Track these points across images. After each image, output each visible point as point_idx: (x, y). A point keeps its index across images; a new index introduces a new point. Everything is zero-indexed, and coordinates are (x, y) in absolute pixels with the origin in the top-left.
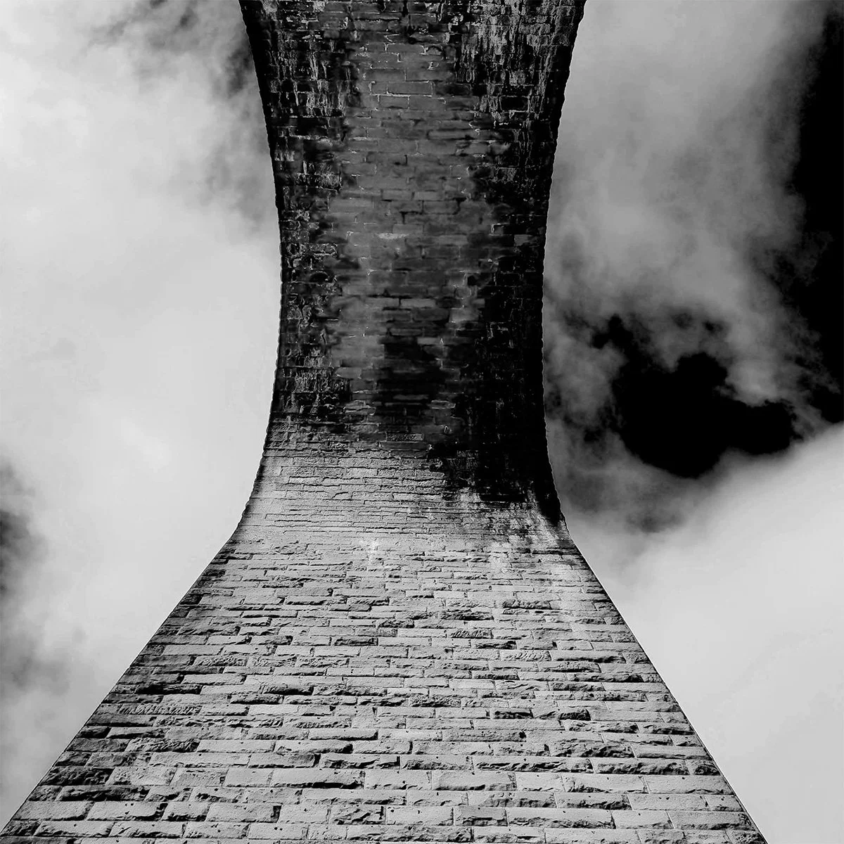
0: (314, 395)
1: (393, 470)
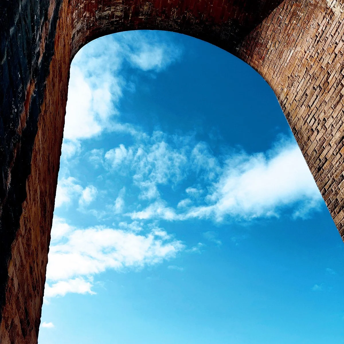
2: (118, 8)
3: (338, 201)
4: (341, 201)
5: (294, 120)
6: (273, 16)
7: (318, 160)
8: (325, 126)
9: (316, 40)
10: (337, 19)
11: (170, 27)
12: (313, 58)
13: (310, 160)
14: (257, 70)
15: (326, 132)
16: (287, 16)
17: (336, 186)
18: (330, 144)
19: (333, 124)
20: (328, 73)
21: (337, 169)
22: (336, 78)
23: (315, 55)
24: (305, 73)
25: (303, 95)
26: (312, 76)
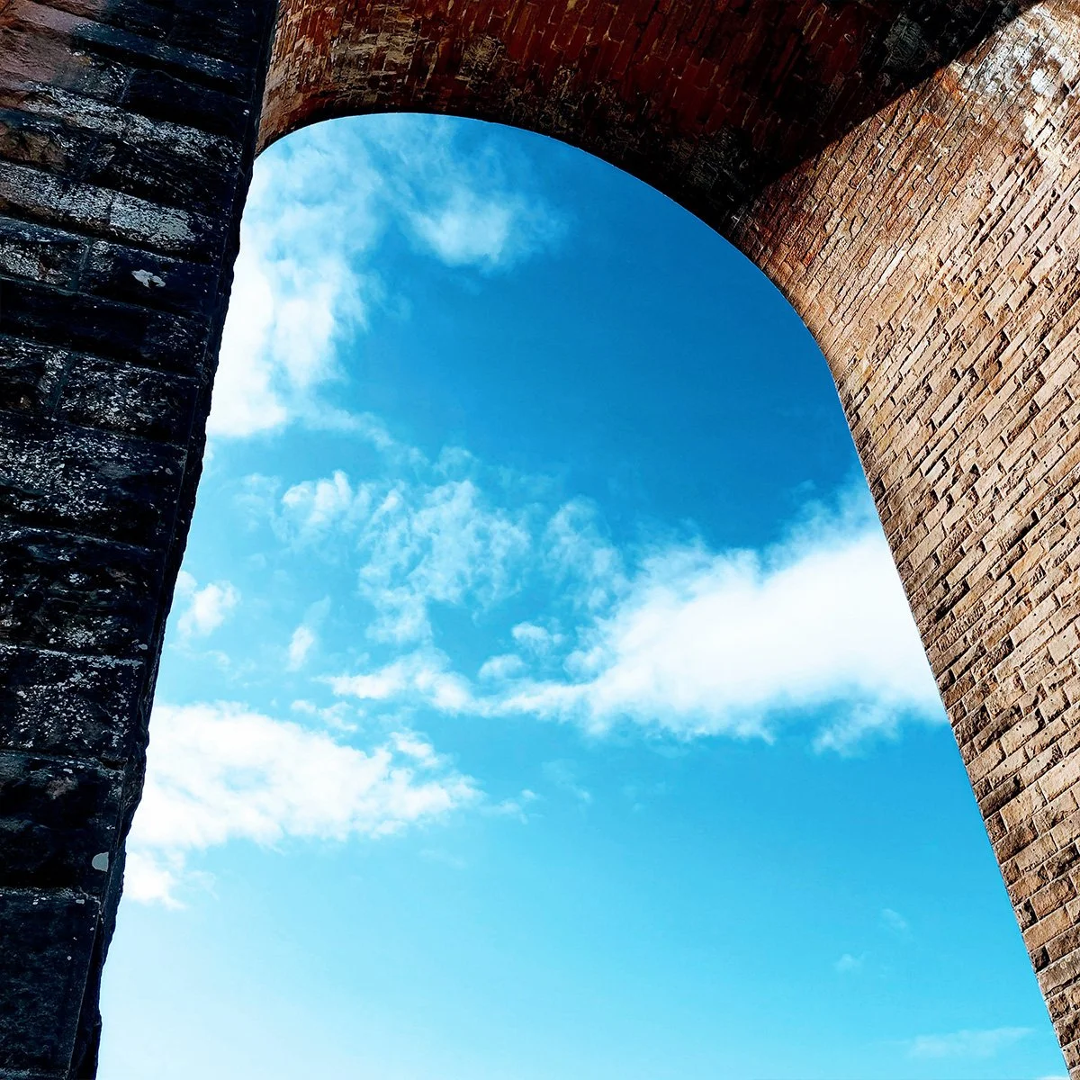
0: (722, 174)
1: (860, 142)
2: (399, 39)
3: (985, 715)
4: (997, 715)
5: (881, 457)
6: (858, 140)
7: (940, 585)
8: (973, 489)
9: (977, 233)
10: (1049, 183)
11: (543, 120)
12: (963, 284)
13: (915, 581)
14: (785, 292)
15: (974, 507)
16: (900, 146)
17: (986, 671)
18: (982, 543)
19: (999, 486)
20: (1004, 337)
21: (997, 621)
22: (1025, 355)
23: (969, 276)
24: (933, 323)
25: (918, 389)
26: (952, 337)
